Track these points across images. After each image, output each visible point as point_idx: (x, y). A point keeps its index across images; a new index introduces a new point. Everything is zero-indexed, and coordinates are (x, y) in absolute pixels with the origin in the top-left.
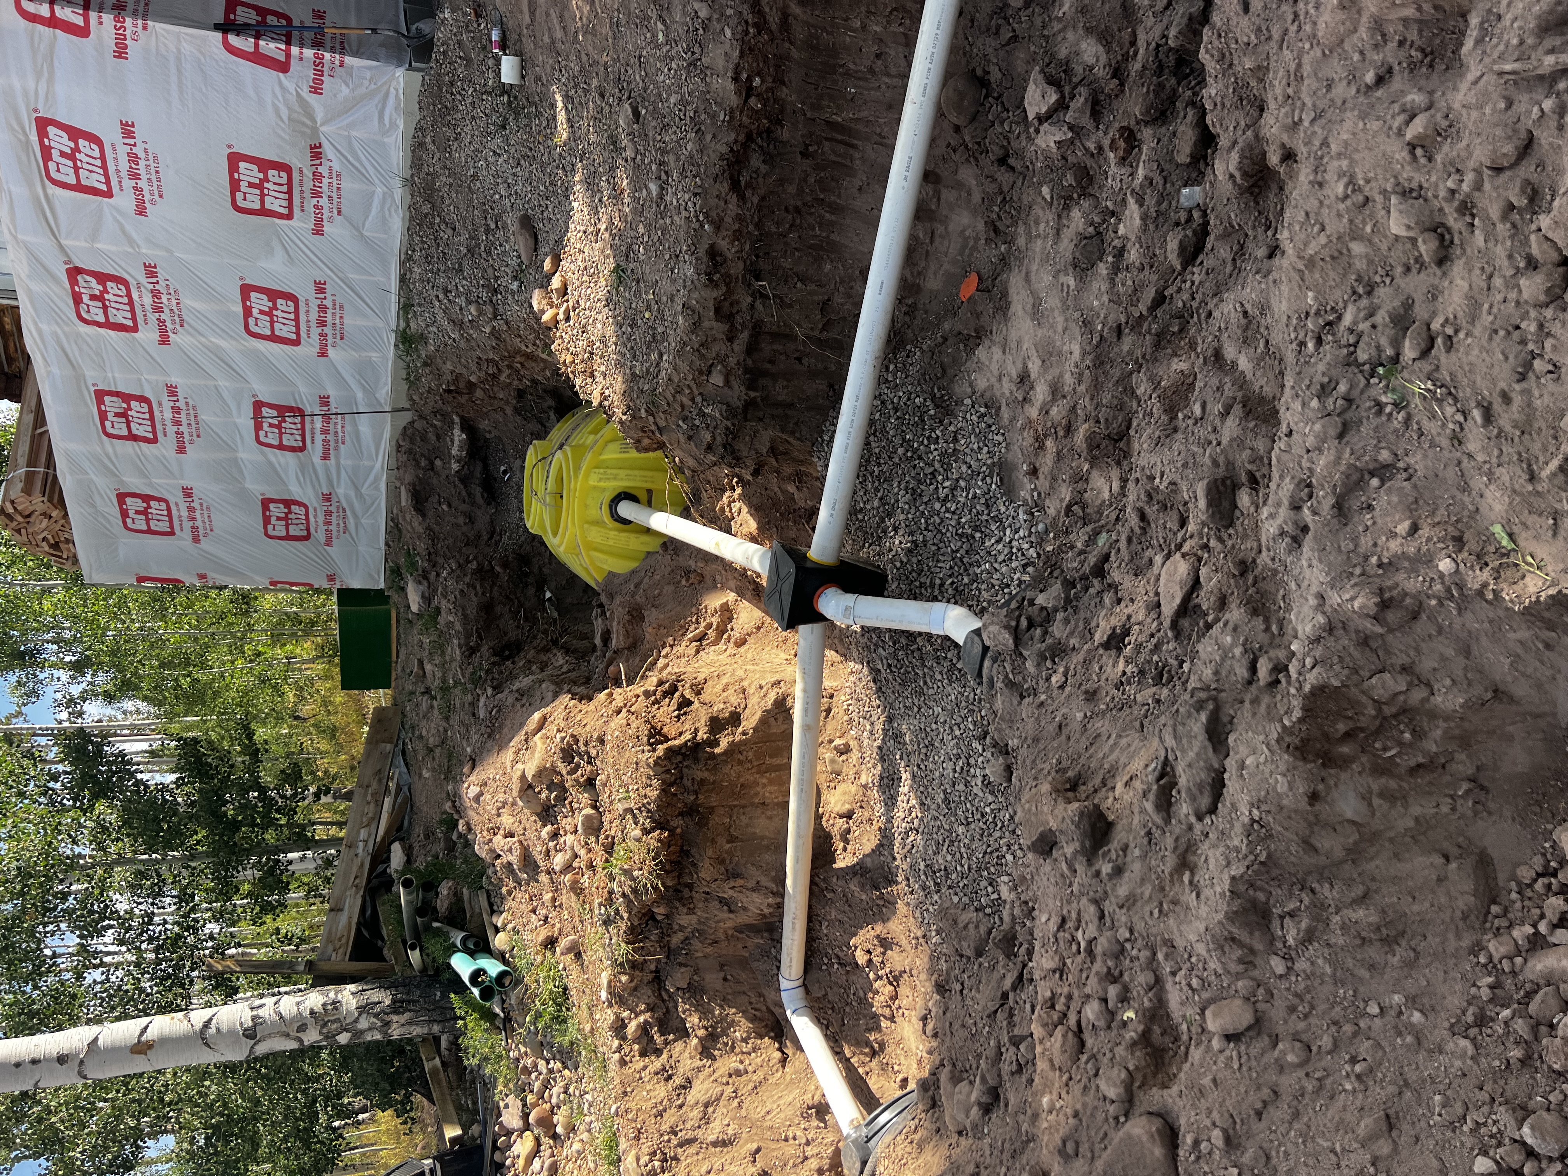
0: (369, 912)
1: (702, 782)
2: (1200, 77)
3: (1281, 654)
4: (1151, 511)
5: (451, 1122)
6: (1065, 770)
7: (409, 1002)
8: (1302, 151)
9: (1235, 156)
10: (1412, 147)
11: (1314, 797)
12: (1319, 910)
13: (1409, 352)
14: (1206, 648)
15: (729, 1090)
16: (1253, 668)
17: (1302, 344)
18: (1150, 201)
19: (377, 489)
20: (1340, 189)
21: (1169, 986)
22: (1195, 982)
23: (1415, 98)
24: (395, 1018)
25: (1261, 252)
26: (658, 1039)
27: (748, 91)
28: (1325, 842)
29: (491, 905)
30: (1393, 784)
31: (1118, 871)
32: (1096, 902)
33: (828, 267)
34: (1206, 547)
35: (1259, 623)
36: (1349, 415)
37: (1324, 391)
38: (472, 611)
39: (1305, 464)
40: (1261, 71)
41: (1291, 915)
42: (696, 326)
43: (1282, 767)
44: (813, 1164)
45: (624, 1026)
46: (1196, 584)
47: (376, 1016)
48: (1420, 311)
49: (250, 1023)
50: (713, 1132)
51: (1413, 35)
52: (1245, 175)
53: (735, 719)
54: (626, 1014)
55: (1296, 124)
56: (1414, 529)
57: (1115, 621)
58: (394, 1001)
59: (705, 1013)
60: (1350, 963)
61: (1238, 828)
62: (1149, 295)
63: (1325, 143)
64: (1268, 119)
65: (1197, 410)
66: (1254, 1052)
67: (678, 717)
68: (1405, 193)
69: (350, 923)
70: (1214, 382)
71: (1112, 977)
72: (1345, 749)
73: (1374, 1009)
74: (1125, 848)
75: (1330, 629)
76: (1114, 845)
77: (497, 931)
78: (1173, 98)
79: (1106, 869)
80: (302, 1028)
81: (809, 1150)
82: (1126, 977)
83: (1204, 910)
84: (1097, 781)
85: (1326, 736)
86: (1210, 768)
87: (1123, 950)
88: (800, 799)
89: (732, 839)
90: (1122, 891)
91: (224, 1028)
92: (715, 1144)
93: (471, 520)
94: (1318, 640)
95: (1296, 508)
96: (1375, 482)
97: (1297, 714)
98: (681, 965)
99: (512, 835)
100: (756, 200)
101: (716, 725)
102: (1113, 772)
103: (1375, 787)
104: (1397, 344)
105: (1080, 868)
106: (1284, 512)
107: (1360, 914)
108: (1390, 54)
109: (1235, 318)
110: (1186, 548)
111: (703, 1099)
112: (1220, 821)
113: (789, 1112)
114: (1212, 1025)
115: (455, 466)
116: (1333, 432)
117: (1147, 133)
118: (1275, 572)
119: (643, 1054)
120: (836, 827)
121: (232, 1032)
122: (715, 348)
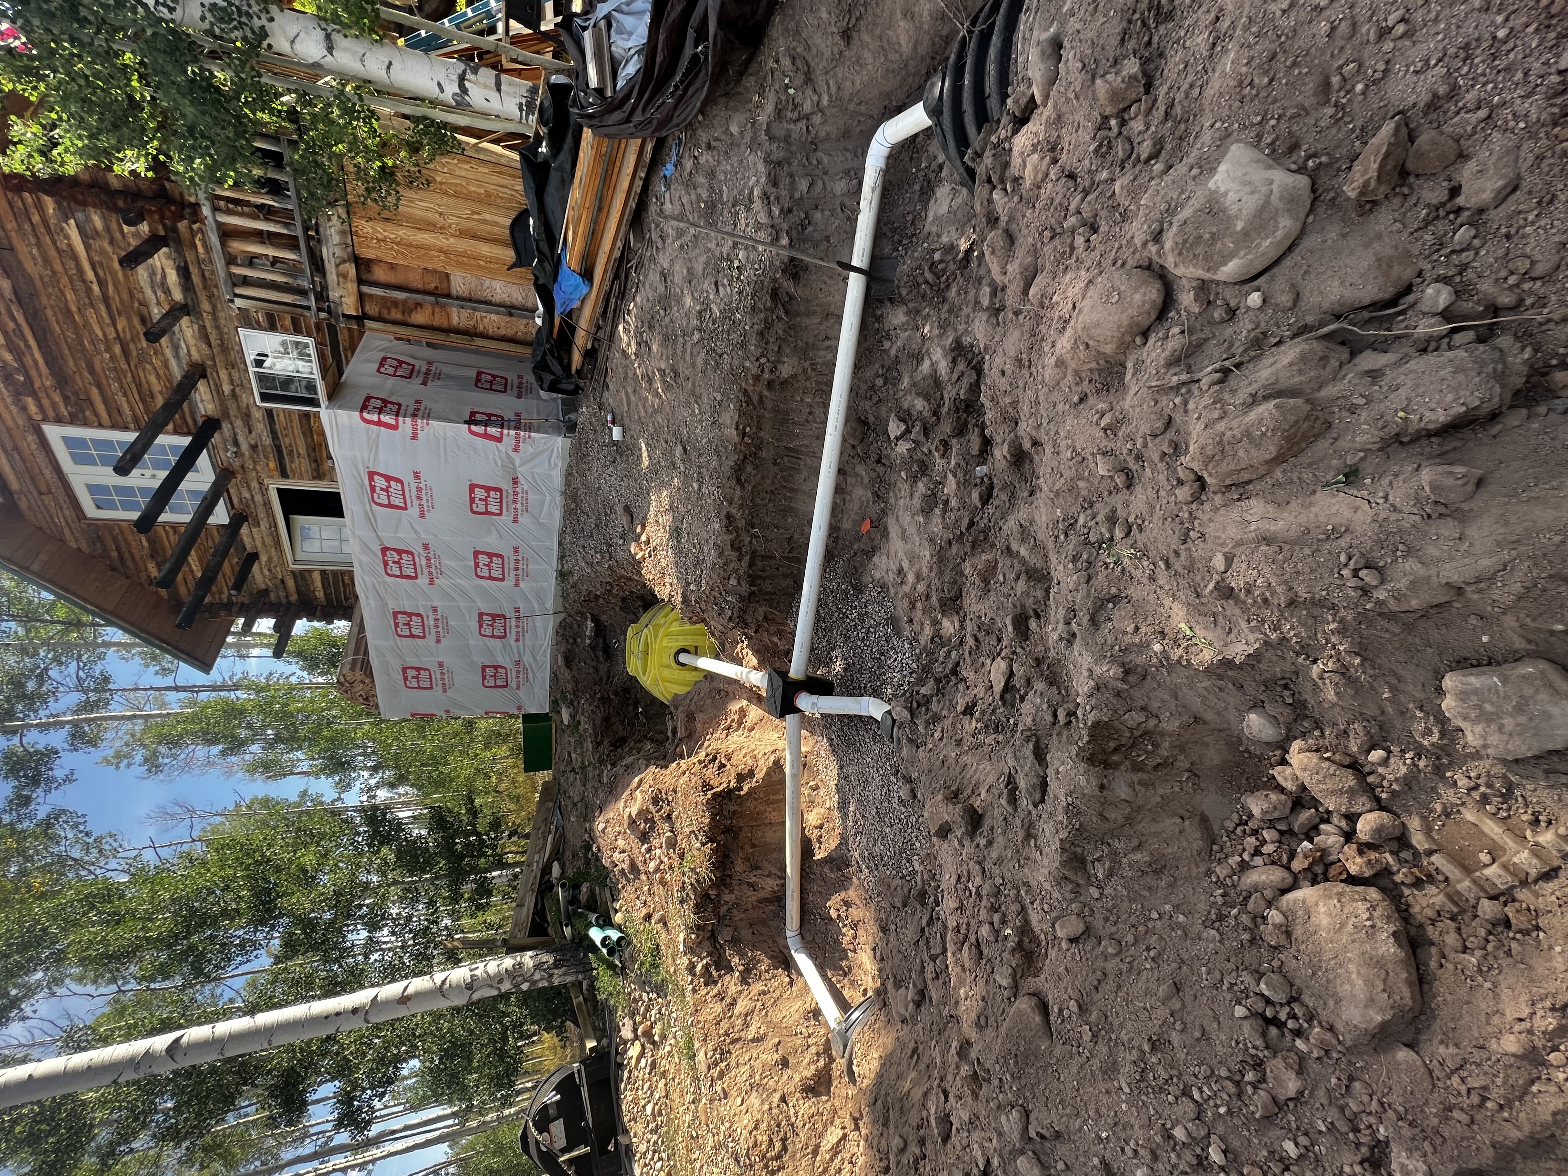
1: (734, 812)
2: (980, 411)
3: (1071, 706)
4: (981, 636)
5: (589, 1037)
6: (949, 787)
7: (564, 960)
8: (1043, 438)
9: (1006, 446)
10: (1105, 430)
11: (1102, 787)
12: (1114, 855)
13: (1119, 533)
14: (1026, 708)
15: (759, 1004)
16: (1055, 715)
17: (1057, 537)
18: (960, 475)
19: (545, 657)
20: (1069, 454)
21: (1030, 911)
22: (1046, 907)
23: (1102, 406)
24: (556, 971)
25: (1026, 494)
26: (715, 974)
27: (744, 434)
28: (1112, 814)
29: (612, 896)
30: (1145, 776)
31: (990, 843)
32: (979, 863)
33: (790, 520)
34: (1014, 652)
35: (1054, 689)
36: (1091, 571)
37: (1075, 559)
38: (598, 721)
39: (1070, 598)
40: (1015, 404)
41: (1098, 860)
42: (721, 555)
43: (1082, 771)
44: (813, 1049)
45: (694, 967)
46: (1011, 674)
47: (545, 970)
48: (1121, 513)
49: (470, 980)
50: (751, 1033)
51: (1096, 376)
52: (1012, 455)
53: (751, 773)
54: (695, 959)
55: (1039, 426)
56: (1137, 629)
57: (967, 699)
58: (555, 960)
59: (742, 955)
60: (1137, 887)
61: (1060, 809)
62: (966, 522)
63: (1057, 433)
64: (1022, 425)
65: (1001, 578)
66: (1088, 948)
67: (718, 774)
68: (1104, 454)
69: (528, 913)
70: (1009, 563)
71: (994, 909)
72: (1116, 758)
73: (1155, 915)
74: (992, 829)
75: (1098, 688)
76: (985, 828)
77: (616, 911)
78: (966, 424)
79: (983, 842)
80: (500, 981)
81: (811, 1041)
82: (1003, 908)
83: (1046, 862)
84: (969, 791)
85: (1104, 750)
86: (1038, 776)
87: (999, 891)
88: (792, 819)
89: (753, 846)
90: (994, 855)
91: (454, 985)
92: (753, 1040)
93: (597, 670)
94: (1092, 695)
95: (1068, 623)
96: (1110, 605)
97: (1086, 739)
98: (727, 926)
99: (624, 852)
100: (750, 488)
101: (741, 778)
102: (977, 785)
103: (1136, 779)
104: (1111, 531)
105: (967, 843)
106: (1061, 626)
107: (1138, 856)
108: (1085, 386)
109: (1016, 528)
110: (1003, 654)
111: (744, 1011)
112: (1048, 806)
113: (797, 1016)
114: (1060, 933)
115: (588, 641)
116: (1083, 580)
117: (954, 442)
118: (1060, 661)
119: (706, 984)
120: (814, 834)
121: (458, 986)
122: (732, 565)
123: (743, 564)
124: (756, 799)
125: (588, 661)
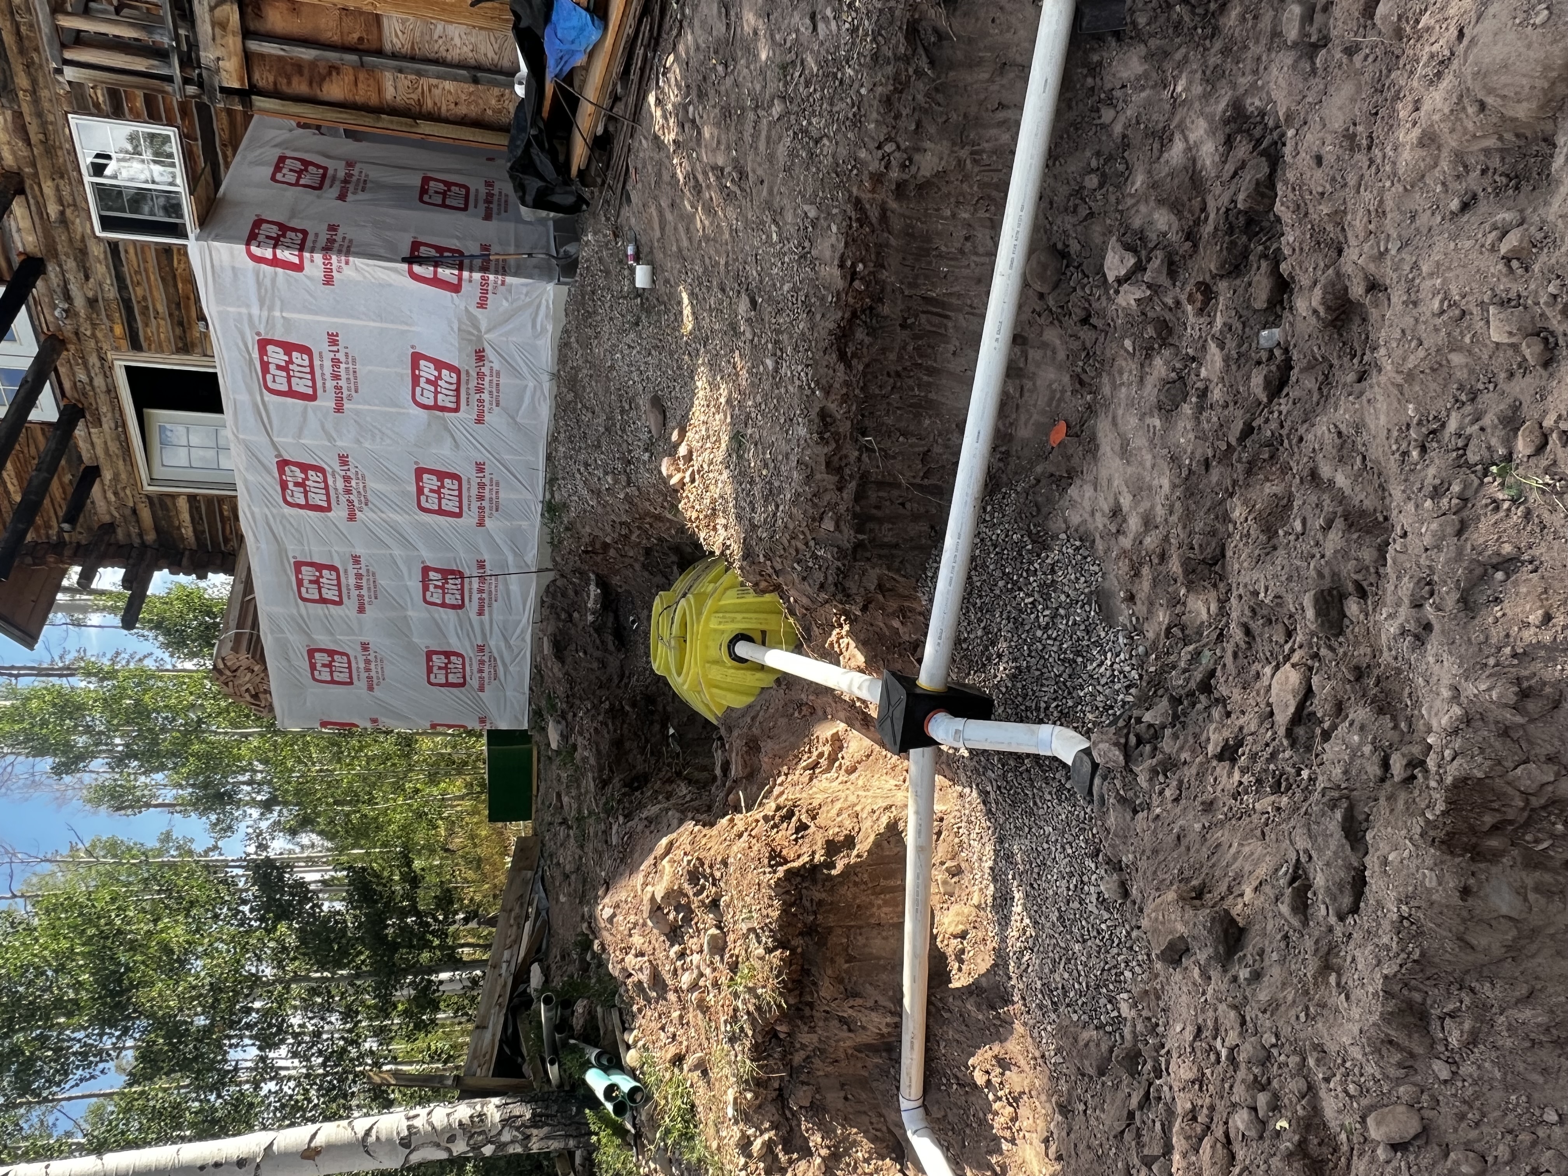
0: (510, 1031)
1: (820, 903)
2: (1274, 230)
3: (1416, 750)
4: (1256, 626)
6: (1188, 880)
7: (547, 1116)
8: (1389, 276)
9: (1318, 292)
10: (1507, 260)
11: (1465, 892)
12: (1482, 1010)
13: (1523, 446)
14: (1333, 750)
16: (1385, 765)
17: (1405, 454)
18: (1231, 344)
19: (523, 640)
20: (1436, 305)
21: (1323, 1093)
22: (1352, 1088)
23: (1506, 216)
24: (535, 1132)
25: (1351, 377)
26: (783, 1157)
27: (853, 275)
28: (1481, 939)
29: (623, 1022)
30: (1548, 878)
31: (1257, 976)
32: (1235, 1007)
33: (927, 422)
34: (1316, 656)
35: (1386, 721)
36: (1465, 513)
37: (1437, 493)
38: (605, 747)
39: (1423, 561)
40: (1338, 217)
41: (1452, 1015)
42: (809, 478)
43: (1429, 862)
45: (750, 1143)
46: (1308, 692)
47: (517, 1129)
48: (1530, 412)
49: (406, 1133)
51: (1495, 162)
52: (1328, 309)
53: (849, 842)
54: (751, 1132)
55: (1382, 255)
56: (1548, 618)
57: (1226, 733)
58: (534, 1115)
59: (827, 1133)
60: (1521, 1067)
61: (1386, 925)
62: (1237, 427)
63: (1415, 266)
64: (1351, 254)
65: (1298, 526)
66: (1424, 1163)
67: (796, 840)
68: (1504, 303)
69: (493, 1040)
70: (1313, 499)
71: (1259, 1085)
72: (1494, 843)
73: (1551, 1116)
74: (1261, 953)
75: (1468, 720)
76: (1250, 950)
77: (628, 1047)
78: (1245, 254)
79: (1244, 974)
80: (452, 1139)
82: (1275, 1084)
83: (1356, 1013)
84: (1223, 888)
85: (1473, 830)
86: (1349, 867)
87: (1269, 1056)
88: (915, 920)
89: (850, 959)
90: (1263, 996)
91: (383, 1138)
93: (604, 665)
94: (1456, 732)
95: (1417, 606)
96: (1500, 575)
97: (1440, 807)
98: (803, 1083)
99: (642, 954)
100: (861, 368)
101: (833, 848)
102: (1238, 878)
103: (1530, 882)
104: (1509, 443)
105: (1215, 974)
106: (1404, 611)
107: (1525, 1014)
108: (1473, 180)
109: (1330, 439)
110: (1295, 658)
112: (1365, 919)
114: (1374, 1133)
115: (590, 618)
116: (1449, 530)
117: (1222, 286)
118: (1399, 671)
119: (769, 1172)
120: (950, 947)
121: (390, 1141)
122: (827, 497)
123: (845, 495)
124: (856, 884)
125: (590, 650)
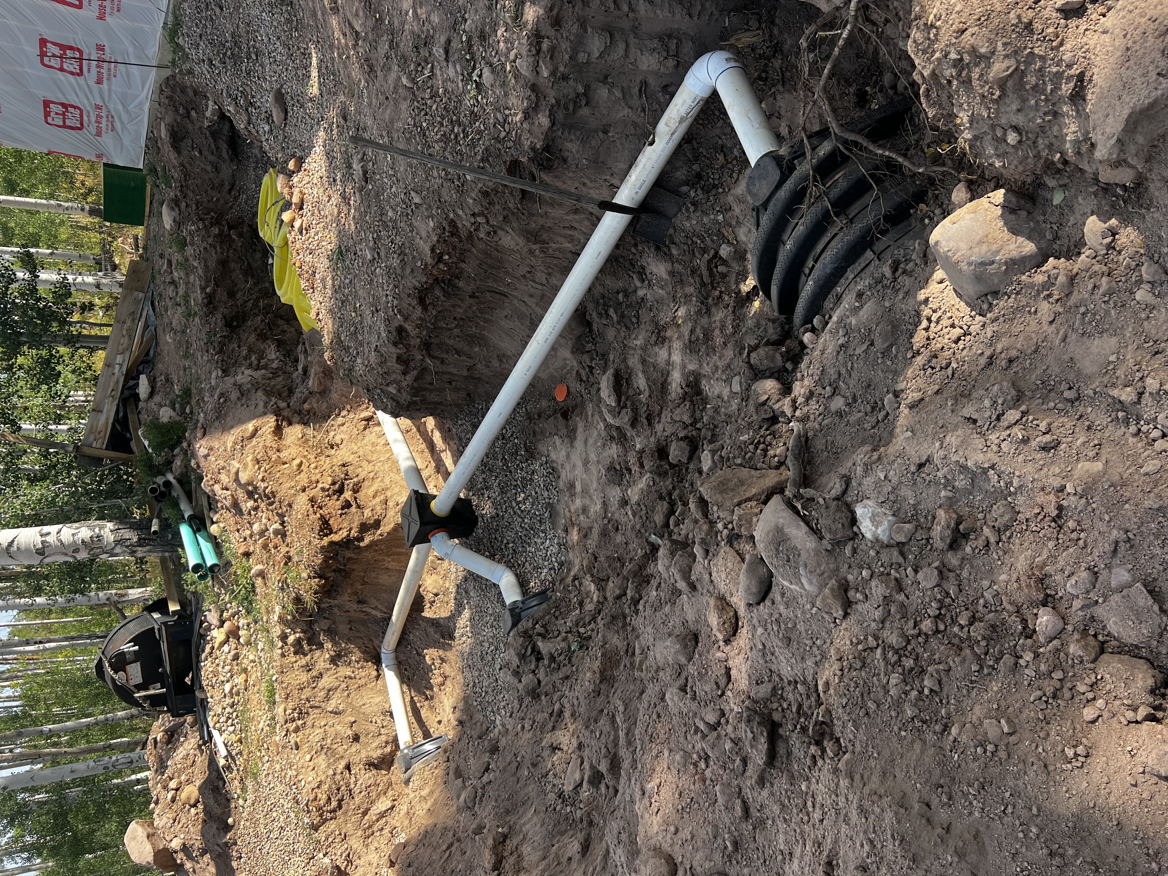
0: (121, 415)
5: (173, 600)
7: (150, 540)
15: (344, 685)
24: (140, 549)
26: (306, 647)
27: (440, 260)
29: (210, 504)
44: (384, 738)
45: (287, 637)
47: (127, 547)
49: (41, 546)
50: (331, 706)
53: (377, 524)
54: (289, 631)
58: (140, 539)
59: (335, 644)
67: (341, 515)
69: (107, 423)
80: (76, 551)
81: (383, 731)
91: (23, 547)
92: (331, 712)
98: (325, 618)
99: (227, 489)
100: (434, 313)
101: (364, 528)
111: (328, 687)
113: (375, 709)
119: (296, 653)
120: (429, 597)
121: (28, 550)
123: (407, 378)
124: (376, 551)
125: (205, 152)
